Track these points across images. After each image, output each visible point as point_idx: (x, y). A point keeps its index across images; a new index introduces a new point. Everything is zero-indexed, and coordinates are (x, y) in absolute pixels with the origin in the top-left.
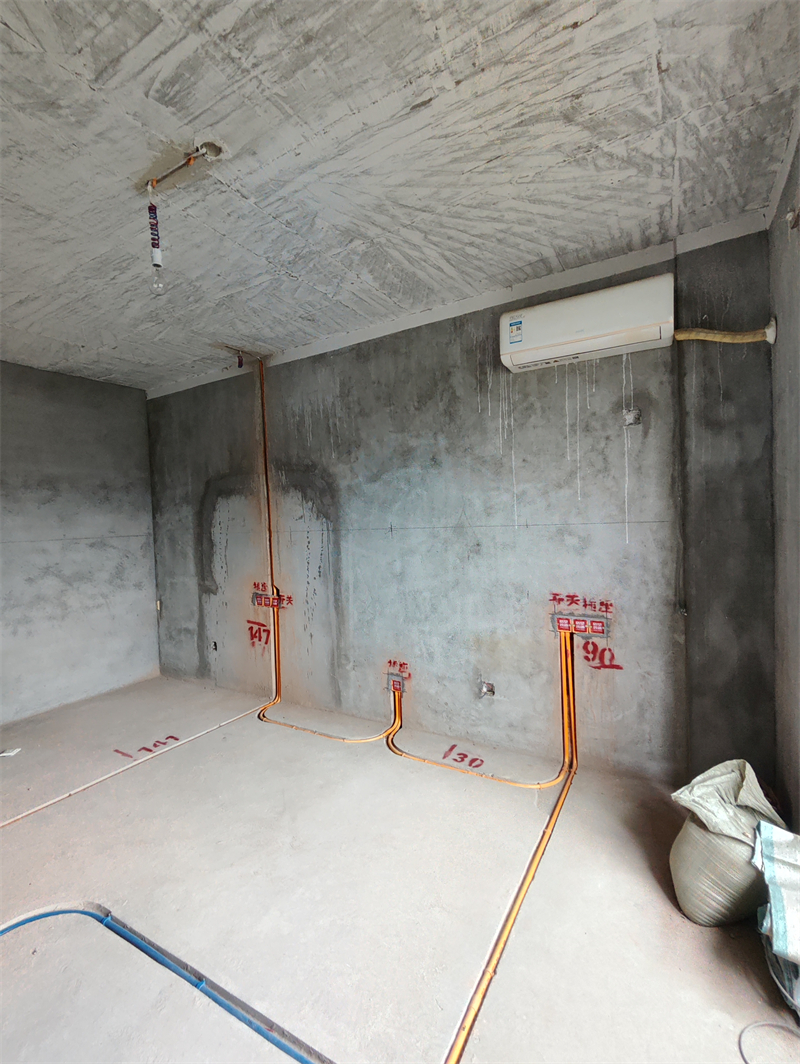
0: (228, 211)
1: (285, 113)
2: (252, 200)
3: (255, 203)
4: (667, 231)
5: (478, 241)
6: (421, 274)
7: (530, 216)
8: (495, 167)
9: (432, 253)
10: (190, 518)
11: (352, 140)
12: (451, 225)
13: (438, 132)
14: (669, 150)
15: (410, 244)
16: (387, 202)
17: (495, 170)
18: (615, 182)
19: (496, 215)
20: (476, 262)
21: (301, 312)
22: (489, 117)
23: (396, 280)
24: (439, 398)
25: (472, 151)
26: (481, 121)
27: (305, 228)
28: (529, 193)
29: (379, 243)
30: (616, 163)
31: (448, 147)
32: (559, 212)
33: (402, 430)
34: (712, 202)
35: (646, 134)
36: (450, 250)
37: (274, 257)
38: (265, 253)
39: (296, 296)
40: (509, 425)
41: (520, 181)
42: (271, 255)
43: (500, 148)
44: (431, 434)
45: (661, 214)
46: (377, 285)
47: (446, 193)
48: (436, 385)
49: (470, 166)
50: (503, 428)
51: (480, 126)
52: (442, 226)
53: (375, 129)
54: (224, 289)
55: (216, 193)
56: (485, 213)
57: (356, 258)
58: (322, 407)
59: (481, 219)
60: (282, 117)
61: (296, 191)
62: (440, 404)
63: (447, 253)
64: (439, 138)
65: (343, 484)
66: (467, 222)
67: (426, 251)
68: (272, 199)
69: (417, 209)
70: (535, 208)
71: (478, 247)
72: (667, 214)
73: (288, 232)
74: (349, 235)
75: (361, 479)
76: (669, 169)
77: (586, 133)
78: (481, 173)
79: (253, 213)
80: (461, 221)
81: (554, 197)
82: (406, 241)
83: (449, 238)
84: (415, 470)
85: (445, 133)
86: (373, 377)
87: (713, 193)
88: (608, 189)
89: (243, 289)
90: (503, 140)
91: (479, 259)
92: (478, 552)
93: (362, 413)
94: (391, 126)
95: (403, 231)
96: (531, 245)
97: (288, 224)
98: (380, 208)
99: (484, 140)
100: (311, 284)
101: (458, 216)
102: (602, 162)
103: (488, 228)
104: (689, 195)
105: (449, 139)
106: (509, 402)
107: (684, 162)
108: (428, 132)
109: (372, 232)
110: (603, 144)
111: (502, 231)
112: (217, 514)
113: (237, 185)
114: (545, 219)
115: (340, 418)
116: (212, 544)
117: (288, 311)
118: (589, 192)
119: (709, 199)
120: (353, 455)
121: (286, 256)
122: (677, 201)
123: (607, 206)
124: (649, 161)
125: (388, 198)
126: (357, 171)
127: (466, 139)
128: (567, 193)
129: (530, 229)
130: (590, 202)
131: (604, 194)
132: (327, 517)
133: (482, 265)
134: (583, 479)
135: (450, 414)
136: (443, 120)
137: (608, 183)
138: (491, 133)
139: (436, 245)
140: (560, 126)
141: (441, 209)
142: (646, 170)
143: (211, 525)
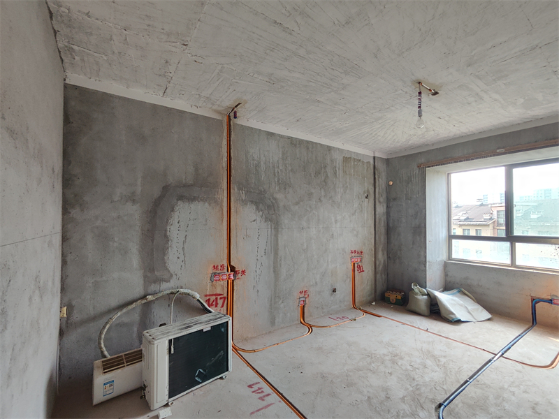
10: (137, 216)
24: (322, 174)
33: (309, 184)
44: (319, 188)
48: (321, 169)
58: (271, 161)
62: (323, 177)
75: (290, 203)
84: (313, 202)
112: (176, 214)
115: (281, 170)
120: (287, 190)
132: (271, 221)
134: (357, 213)
135: (326, 182)
143: (167, 223)
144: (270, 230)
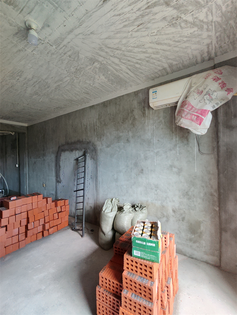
0: (47, 51)
1: (54, 6)
2: (54, 47)
3: (56, 48)
4: (211, 55)
5: (139, 62)
6: (121, 76)
7: (157, 50)
8: (141, 29)
9: (123, 67)
10: (54, 158)
11: (83, 18)
12: (128, 55)
13: (117, 13)
14: (210, 18)
15: (115, 63)
16: (103, 46)
17: (142, 30)
18: (189, 34)
19: (144, 50)
20: (140, 70)
21: (83, 91)
22: (135, 5)
23: (113, 78)
24: (129, 119)
25: (131, 22)
26: (132, 7)
27: (76, 59)
28: (156, 40)
29: (104, 63)
30: (189, 25)
31: (121, 20)
32: (168, 48)
33: (117, 130)
34: (228, 42)
35: (200, 10)
36: (130, 66)
37: (69, 70)
38: (65, 69)
39: (80, 85)
40: (153, 128)
41: (151, 35)
42: (68, 69)
43: (141, 20)
44: (127, 131)
45: (208, 48)
46: (106, 80)
47: (124, 41)
48: (128, 114)
49: (131, 28)
50: (151, 129)
51: (132, 9)
52: (125, 56)
53: (91, 12)
54: (55, 83)
55: (40, 44)
56: (140, 50)
57: (97, 70)
58: (92, 123)
59: (139, 52)
60: (54, 8)
61: (69, 43)
62: (130, 121)
63: (129, 67)
64: (117, 15)
65: (99, 148)
66: (134, 54)
67: (121, 66)
68: (61, 46)
69: (115, 49)
70: (159, 47)
71: (139, 64)
72: (210, 48)
73: (70, 60)
74: (93, 61)
75: (104, 146)
76: (210, 27)
77: (175, 11)
78: (136, 31)
79: (56, 52)
80: (131, 53)
81: (166, 42)
82: (113, 62)
83: (129, 61)
84: (122, 144)
85: (118, 13)
86: (109, 112)
87: (229, 37)
88: (186, 37)
89: (62, 83)
90: (142, 16)
91: (141, 69)
92: (142, 173)
93: (105, 125)
94: (97, 11)
95: (111, 58)
96: (159, 63)
97: (70, 56)
98: (101, 49)
99: (134, 16)
100: (84, 80)
101: (130, 51)
102: (183, 25)
103: (142, 56)
104: (219, 39)
105: (121, 16)
106: (153, 120)
107: (216, 23)
108: (112, 13)
109: (101, 59)
110: (183, 16)
111: (147, 57)
112: (61, 157)
113: (47, 41)
114: (163, 52)
115: (98, 126)
116: (60, 167)
117: (80, 91)
118: (179, 39)
119: (227, 40)
120: (102, 138)
121: (73, 70)
122: (214, 42)
123: (187, 45)
124: (202, 24)
125: (103, 44)
126: (89, 33)
127: (128, 15)
128: (171, 40)
129: (158, 56)
130: (179, 43)
131: (185, 39)
132: (94, 159)
133: (142, 71)
134: (179, 147)
135: (133, 125)
136: (117, 7)
137: (186, 34)
138: (137, 12)
139: (124, 64)
140: (164, 8)
141: (124, 49)
142: (201, 28)
143: (59, 161)
144: (93, 164)
